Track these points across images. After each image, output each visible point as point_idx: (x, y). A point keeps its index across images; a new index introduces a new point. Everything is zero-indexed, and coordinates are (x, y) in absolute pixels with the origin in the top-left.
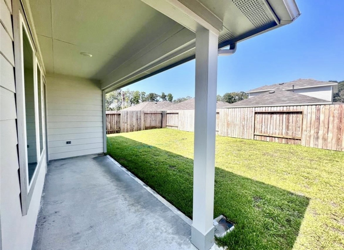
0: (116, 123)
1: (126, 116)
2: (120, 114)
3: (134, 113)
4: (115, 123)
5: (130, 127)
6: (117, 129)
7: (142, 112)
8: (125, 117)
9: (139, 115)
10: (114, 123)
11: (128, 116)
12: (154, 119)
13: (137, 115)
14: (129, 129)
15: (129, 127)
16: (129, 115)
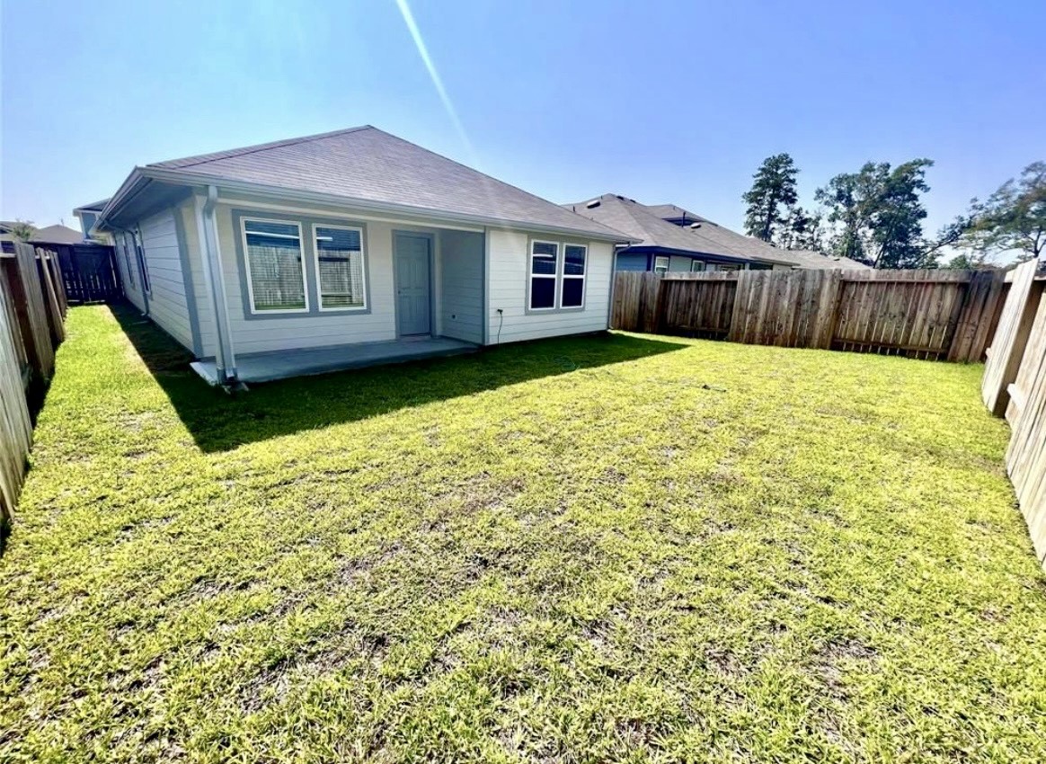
0: (719, 310)
1: (753, 290)
2: (735, 283)
3: (789, 279)
4: (717, 308)
5: (764, 328)
6: (719, 327)
7: (828, 276)
8: (750, 291)
9: (809, 286)
10: (713, 310)
11: (762, 289)
12: (895, 310)
13: (802, 289)
14: (758, 336)
15: (759, 327)
16: (766, 286)
